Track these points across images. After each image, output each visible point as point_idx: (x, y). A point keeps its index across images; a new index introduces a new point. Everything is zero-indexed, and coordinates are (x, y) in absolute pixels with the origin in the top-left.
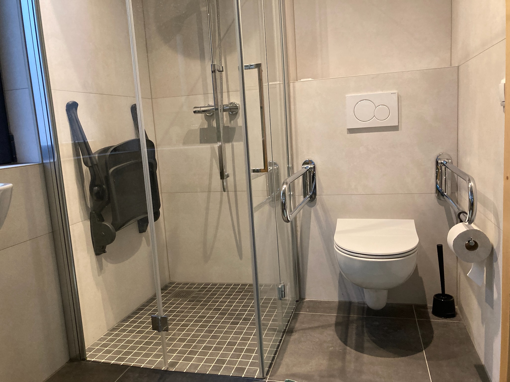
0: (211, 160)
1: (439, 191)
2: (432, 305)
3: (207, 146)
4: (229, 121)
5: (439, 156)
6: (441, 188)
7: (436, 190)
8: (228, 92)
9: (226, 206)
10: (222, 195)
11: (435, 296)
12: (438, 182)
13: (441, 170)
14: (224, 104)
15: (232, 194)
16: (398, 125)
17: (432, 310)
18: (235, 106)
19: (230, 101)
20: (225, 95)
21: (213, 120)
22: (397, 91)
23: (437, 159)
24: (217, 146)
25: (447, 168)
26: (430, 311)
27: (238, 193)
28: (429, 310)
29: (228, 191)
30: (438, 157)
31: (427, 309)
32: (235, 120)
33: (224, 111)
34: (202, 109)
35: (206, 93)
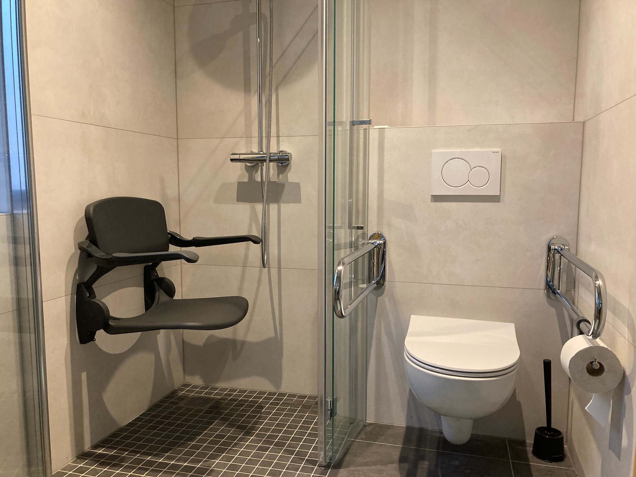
0: (250, 225)
1: (550, 287)
2: (533, 442)
3: (244, 208)
4: (277, 175)
5: (552, 239)
6: (552, 282)
7: (546, 285)
8: (278, 136)
9: (265, 287)
10: (261, 272)
11: (538, 431)
12: (549, 274)
13: (554, 259)
14: (271, 152)
15: (274, 272)
16: (499, 194)
17: (532, 448)
18: (286, 155)
19: (280, 149)
20: (273, 141)
21: (257, 172)
22: (501, 150)
23: (549, 244)
24: (259, 207)
25: (562, 256)
26: (530, 449)
27: (283, 271)
28: (528, 448)
29: (269, 268)
30: (550, 241)
31: (526, 446)
32: (285, 174)
33: (271, 161)
34: (242, 157)
35: (248, 137)
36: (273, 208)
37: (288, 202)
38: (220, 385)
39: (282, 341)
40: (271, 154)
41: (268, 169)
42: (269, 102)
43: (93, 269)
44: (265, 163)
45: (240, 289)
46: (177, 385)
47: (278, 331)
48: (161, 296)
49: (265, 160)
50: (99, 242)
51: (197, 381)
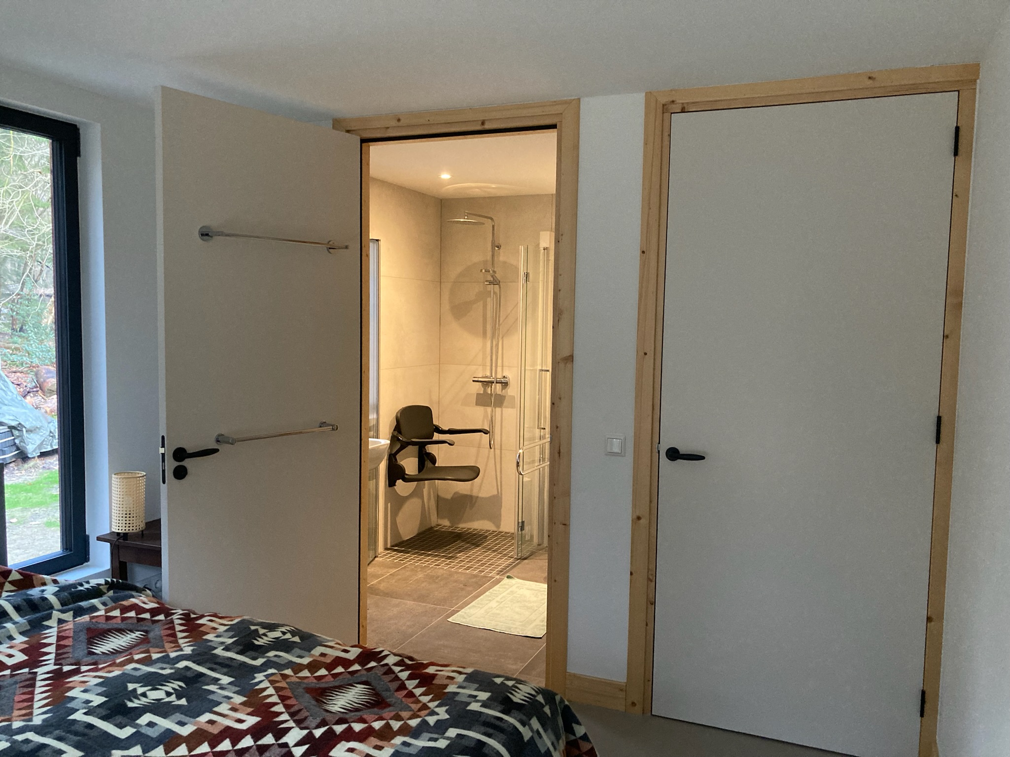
0: (483, 421)
3: (481, 409)
4: (501, 389)
8: (503, 366)
9: (492, 461)
10: (489, 452)
14: (498, 377)
15: (498, 452)
18: (506, 380)
19: (503, 375)
20: (499, 369)
21: (488, 387)
24: (489, 409)
27: (503, 451)
29: (494, 449)
32: (506, 389)
33: (496, 383)
34: (480, 379)
35: (484, 365)
36: (498, 410)
37: (507, 407)
38: (461, 526)
39: (501, 498)
40: (497, 378)
41: (495, 388)
42: (497, 345)
43: (398, 446)
44: (493, 384)
45: (476, 462)
46: (433, 524)
47: (500, 491)
48: (428, 464)
49: (493, 383)
50: (403, 431)
51: (446, 523)
